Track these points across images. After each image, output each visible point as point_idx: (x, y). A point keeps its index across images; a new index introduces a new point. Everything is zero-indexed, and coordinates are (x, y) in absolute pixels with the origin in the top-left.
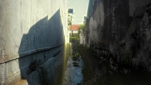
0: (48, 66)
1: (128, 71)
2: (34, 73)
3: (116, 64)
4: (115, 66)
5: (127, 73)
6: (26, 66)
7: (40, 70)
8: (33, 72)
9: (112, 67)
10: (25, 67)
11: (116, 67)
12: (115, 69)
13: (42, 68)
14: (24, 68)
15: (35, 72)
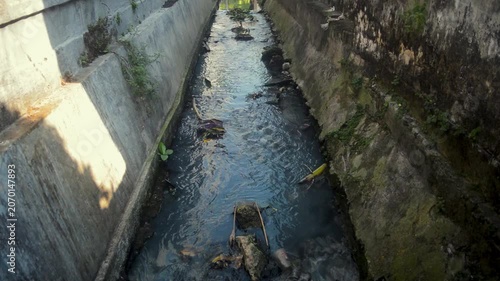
0: (150, 37)
1: (416, 55)
2: (103, 62)
3: (376, 30)
4: (374, 39)
5: (411, 62)
6: (73, 39)
7: (121, 51)
8: (100, 57)
9: (364, 41)
10: (69, 41)
11: (377, 42)
12: (373, 47)
13: (127, 45)
14: (68, 46)
15: (106, 57)
